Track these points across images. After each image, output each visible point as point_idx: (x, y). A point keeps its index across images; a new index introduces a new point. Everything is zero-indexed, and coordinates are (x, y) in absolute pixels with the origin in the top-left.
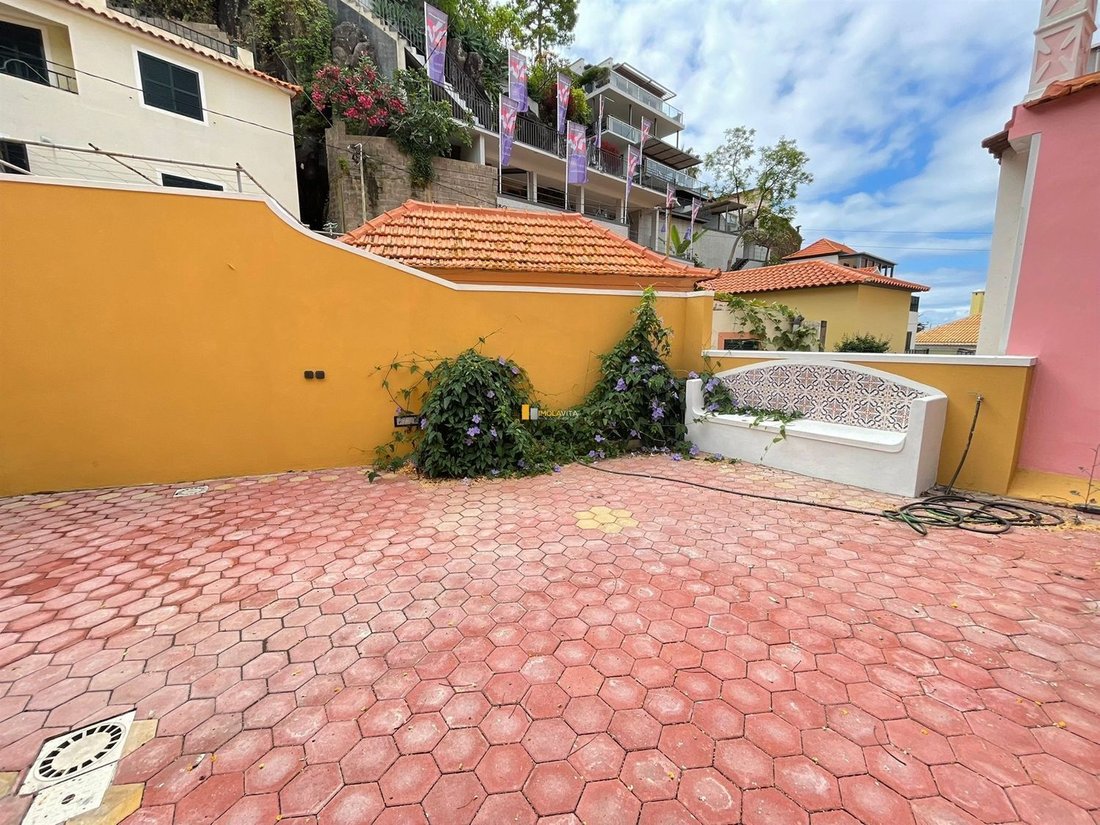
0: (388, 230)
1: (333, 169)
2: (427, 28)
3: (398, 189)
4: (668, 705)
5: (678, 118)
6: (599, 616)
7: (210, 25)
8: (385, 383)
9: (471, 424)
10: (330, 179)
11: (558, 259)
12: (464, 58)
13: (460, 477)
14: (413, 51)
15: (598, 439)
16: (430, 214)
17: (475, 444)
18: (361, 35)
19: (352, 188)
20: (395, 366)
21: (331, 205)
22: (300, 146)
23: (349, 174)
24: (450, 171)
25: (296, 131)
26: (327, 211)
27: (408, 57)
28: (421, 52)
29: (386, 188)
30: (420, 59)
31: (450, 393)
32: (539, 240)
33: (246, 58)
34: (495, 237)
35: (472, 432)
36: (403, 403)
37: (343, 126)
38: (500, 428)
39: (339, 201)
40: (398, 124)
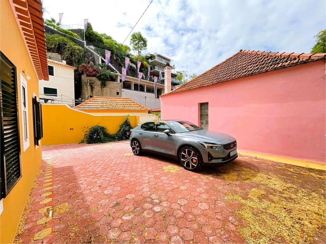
0: (90, 103)
1: (83, 83)
2: (106, 54)
3: (98, 88)
5: (174, 66)
7: (57, 54)
8: (83, 130)
9: (95, 136)
10: (82, 86)
11: (122, 107)
12: (115, 59)
13: (92, 143)
14: (103, 59)
15: (116, 138)
16: (98, 99)
17: (95, 138)
18: (91, 55)
19: (87, 88)
20: (84, 127)
21: (82, 91)
22: (76, 78)
23: (86, 85)
24: (111, 84)
25: (75, 75)
26: (81, 92)
27: (102, 60)
28: (105, 59)
29: (95, 88)
30: (104, 60)
31: (92, 131)
32: (120, 103)
33: (64, 62)
34: (111, 103)
35: (94, 137)
36: (86, 133)
37: (86, 75)
38: (99, 136)
39: (84, 90)
40: (98, 75)
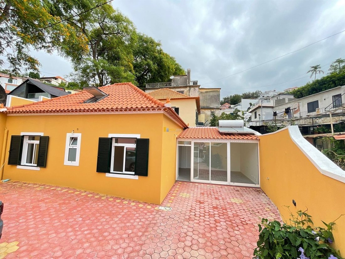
4: (106, 234)
6: (124, 245)
